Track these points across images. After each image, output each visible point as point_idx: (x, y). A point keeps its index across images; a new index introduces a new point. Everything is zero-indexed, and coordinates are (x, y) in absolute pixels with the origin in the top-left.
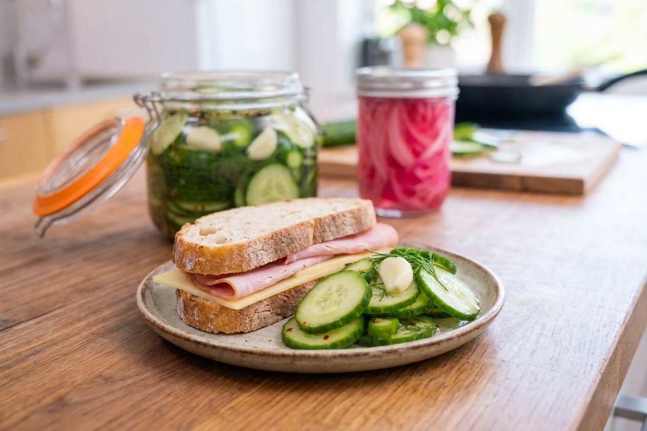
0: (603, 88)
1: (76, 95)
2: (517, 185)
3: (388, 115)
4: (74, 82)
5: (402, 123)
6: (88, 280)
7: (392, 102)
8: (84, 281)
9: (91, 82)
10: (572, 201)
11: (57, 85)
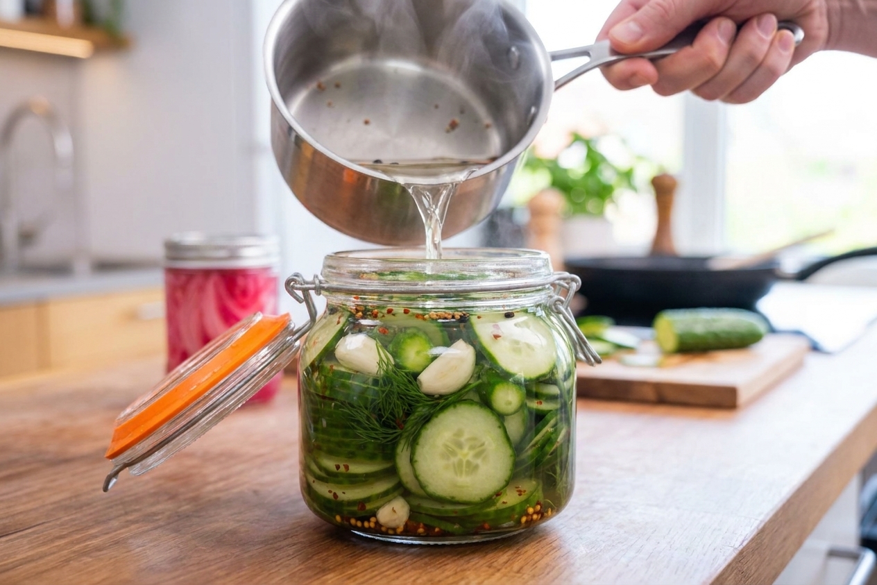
0: (804, 275)
1: (84, 281)
2: (651, 395)
3: (201, 289)
4: (82, 266)
5: (219, 299)
6: (76, 496)
7: (207, 273)
8: (70, 498)
9: (105, 266)
10: (720, 415)
11: (60, 269)
